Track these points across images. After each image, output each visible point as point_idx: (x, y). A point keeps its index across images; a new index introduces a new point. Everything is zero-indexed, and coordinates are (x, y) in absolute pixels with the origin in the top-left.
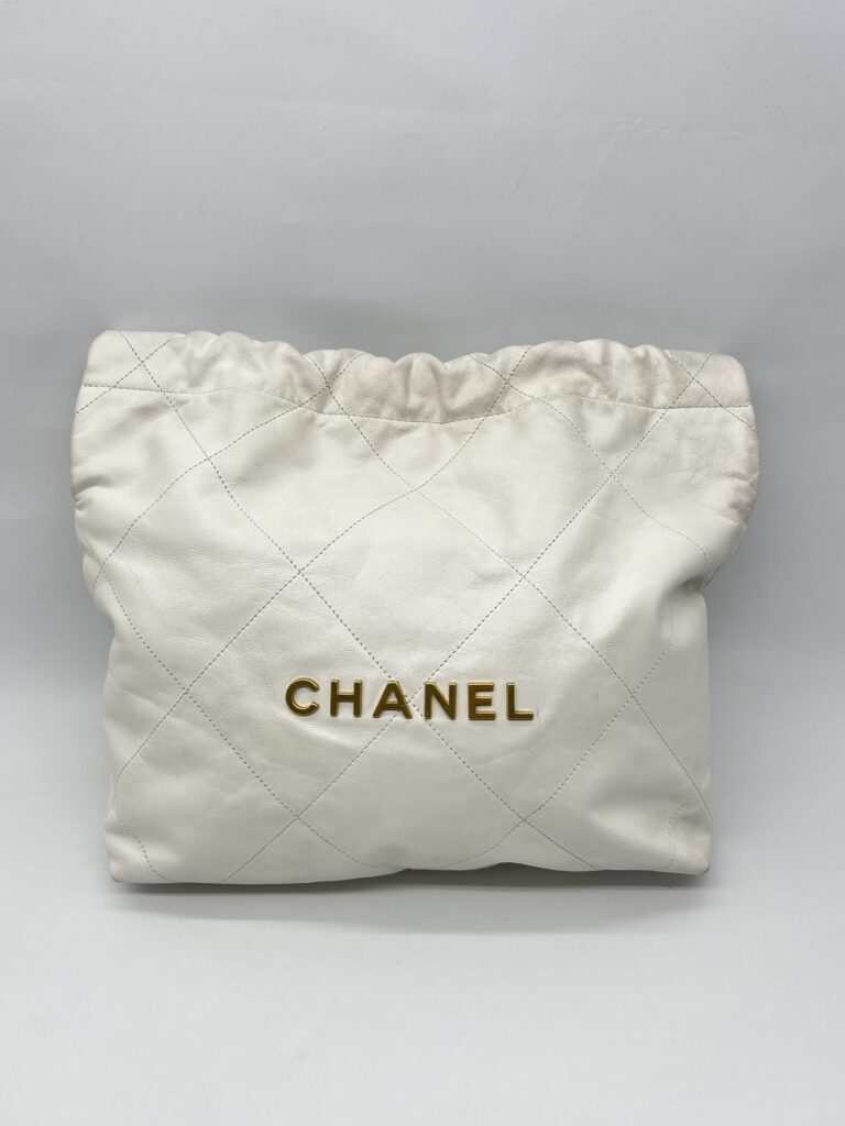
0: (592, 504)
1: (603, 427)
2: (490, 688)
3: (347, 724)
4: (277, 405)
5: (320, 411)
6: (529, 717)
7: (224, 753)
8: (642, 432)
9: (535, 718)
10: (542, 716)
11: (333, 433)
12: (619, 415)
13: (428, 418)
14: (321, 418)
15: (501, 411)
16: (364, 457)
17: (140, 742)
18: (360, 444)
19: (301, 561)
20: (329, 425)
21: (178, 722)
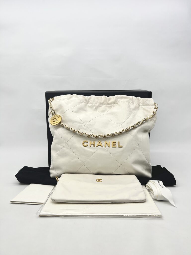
0: (131, 116)
1: (132, 106)
2: (115, 143)
3: (92, 148)
4: (81, 102)
5: (88, 104)
6: (122, 147)
7: (72, 153)
8: (138, 109)
9: (123, 147)
10: (124, 147)
11: (90, 107)
12: (135, 105)
13: (104, 104)
14: (88, 105)
15: (116, 103)
16: (95, 110)
17: (58, 153)
18: (94, 108)
19: (85, 123)
20: (89, 106)
21: (64, 149)
